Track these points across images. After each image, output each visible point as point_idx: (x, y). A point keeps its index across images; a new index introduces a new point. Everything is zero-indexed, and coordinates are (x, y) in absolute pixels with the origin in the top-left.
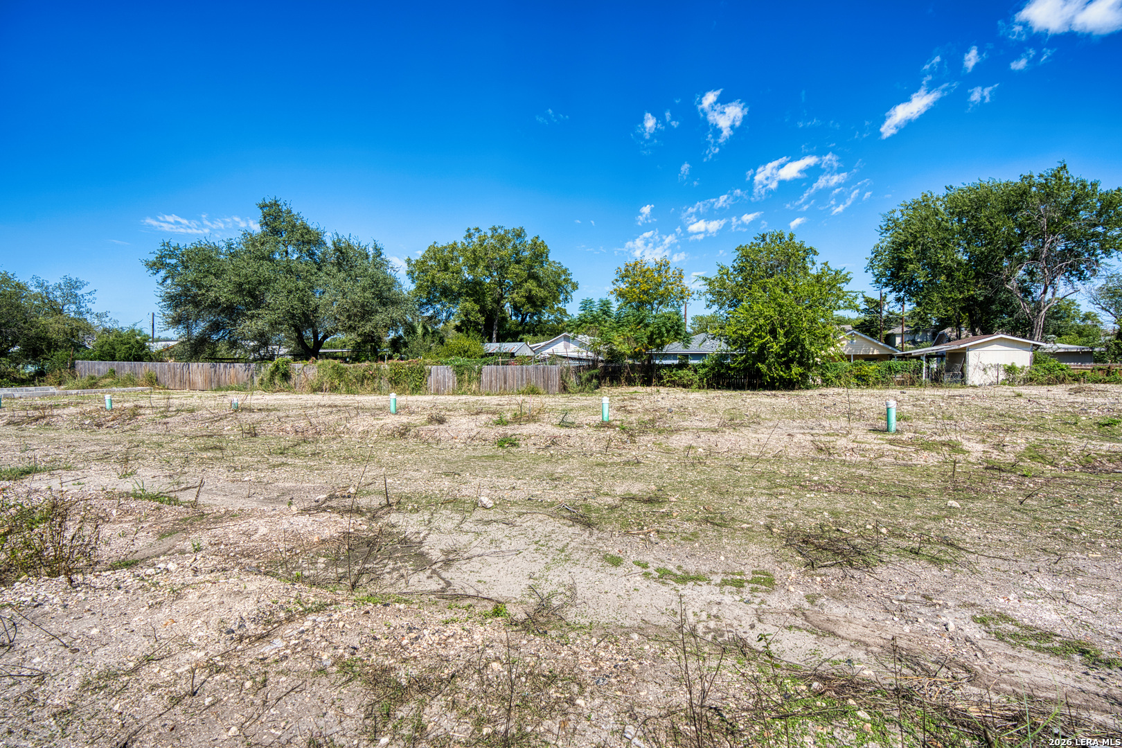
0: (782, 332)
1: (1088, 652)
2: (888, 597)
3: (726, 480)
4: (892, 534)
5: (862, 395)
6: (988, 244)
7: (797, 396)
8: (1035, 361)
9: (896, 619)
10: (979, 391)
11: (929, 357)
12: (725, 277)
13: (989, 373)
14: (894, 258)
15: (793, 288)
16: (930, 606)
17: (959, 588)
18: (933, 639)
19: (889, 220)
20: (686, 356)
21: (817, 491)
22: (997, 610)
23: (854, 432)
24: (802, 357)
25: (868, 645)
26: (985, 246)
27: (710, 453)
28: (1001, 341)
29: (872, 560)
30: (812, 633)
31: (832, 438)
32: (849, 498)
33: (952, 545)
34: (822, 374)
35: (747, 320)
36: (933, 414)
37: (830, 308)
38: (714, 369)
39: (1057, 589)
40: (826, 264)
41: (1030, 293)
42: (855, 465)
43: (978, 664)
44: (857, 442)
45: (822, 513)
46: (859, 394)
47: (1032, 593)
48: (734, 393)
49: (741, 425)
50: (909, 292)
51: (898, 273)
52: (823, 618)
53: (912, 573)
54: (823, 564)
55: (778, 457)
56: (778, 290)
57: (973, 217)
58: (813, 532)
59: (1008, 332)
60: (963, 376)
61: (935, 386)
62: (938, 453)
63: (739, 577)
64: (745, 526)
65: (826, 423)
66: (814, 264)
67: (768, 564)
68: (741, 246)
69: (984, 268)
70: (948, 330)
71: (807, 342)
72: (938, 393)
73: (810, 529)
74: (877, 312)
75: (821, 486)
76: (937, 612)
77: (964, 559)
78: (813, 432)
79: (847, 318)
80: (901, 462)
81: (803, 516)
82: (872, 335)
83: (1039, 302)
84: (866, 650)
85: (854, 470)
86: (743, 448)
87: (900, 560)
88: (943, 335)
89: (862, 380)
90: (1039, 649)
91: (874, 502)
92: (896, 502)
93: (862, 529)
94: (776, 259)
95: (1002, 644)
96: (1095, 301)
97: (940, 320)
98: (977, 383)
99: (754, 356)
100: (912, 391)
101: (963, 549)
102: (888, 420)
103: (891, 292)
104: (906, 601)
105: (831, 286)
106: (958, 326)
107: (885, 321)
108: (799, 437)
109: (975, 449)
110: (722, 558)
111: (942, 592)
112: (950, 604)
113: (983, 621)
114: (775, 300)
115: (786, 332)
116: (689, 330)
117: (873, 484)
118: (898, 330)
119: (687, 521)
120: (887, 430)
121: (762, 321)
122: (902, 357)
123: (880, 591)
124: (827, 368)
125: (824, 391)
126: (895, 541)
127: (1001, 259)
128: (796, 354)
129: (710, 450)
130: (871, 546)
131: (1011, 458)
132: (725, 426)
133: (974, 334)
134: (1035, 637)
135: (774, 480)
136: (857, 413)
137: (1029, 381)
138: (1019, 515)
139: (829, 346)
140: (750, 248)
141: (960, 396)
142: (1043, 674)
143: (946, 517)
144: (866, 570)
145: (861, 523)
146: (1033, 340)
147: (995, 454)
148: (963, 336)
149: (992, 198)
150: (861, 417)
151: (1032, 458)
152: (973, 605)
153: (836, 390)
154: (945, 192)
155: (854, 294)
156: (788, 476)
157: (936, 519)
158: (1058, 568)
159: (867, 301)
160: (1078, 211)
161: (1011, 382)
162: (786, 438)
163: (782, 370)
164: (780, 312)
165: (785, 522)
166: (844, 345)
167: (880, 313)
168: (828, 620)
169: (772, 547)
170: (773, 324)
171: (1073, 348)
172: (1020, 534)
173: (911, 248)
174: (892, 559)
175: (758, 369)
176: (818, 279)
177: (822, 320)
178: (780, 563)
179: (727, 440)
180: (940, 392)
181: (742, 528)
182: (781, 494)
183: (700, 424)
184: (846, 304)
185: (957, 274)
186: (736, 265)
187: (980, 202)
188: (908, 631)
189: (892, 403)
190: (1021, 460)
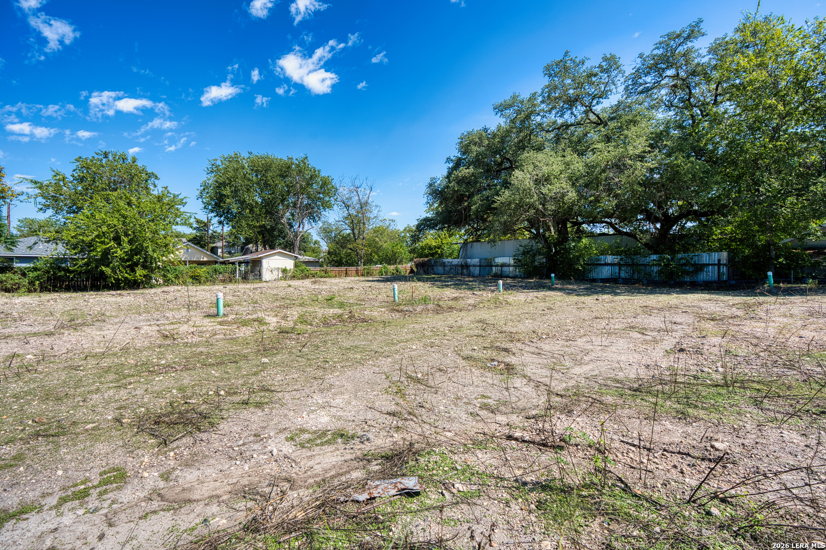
0: (126, 239)
1: (344, 435)
2: (231, 447)
3: (65, 383)
4: (228, 394)
5: (197, 291)
6: (272, 194)
7: (142, 294)
8: (296, 266)
9: (238, 463)
10: (270, 284)
11: (240, 263)
12: (61, 183)
13: (274, 273)
14: (217, 193)
15: (136, 203)
16: (260, 441)
17: (275, 420)
18: (265, 467)
19: (213, 165)
20: (11, 259)
21: (166, 372)
22: (299, 427)
23: (193, 319)
24: (146, 261)
25: (218, 497)
26: (271, 194)
27: (43, 358)
28: (279, 254)
29: (216, 420)
30: (169, 510)
31: (175, 326)
32: (193, 373)
33: (268, 390)
34: (164, 276)
35: (88, 227)
36: (245, 301)
37: (170, 223)
38: (48, 272)
39: (325, 400)
40: (166, 188)
41: (292, 227)
42: (196, 345)
43: (294, 472)
44: (196, 327)
45: (171, 391)
46: (195, 289)
47: (313, 408)
48: (74, 295)
49: (84, 324)
50: (226, 218)
51: (220, 204)
52: (178, 490)
53: (245, 420)
54: (175, 438)
55: (125, 350)
56: (122, 203)
57: (264, 175)
58: (163, 411)
59: (283, 249)
60: (260, 275)
61: (244, 282)
62: (252, 327)
63: (82, 487)
64: (90, 426)
65: (169, 314)
66: (155, 186)
67: (116, 460)
68: (80, 158)
69: (269, 208)
70: (250, 246)
71: (150, 249)
72: (247, 287)
73: (161, 409)
74: (205, 231)
75: (169, 367)
76: (265, 445)
77: (276, 398)
78: (159, 323)
79: (182, 233)
80: (228, 337)
81: (153, 399)
82: (202, 247)
83: (297, 233)
84: (218, 502)
85: (195, 349)
86: (85, 346)
87: (236, 413)
88: (248, 248)
89: (196, 279)
90: (322, 444)
91: (213, 372)
92: (228, 367)
93: (206, 396)
94: (120, 177)
95: (304, 450)
96: (319, 234)
97: (246, 239)
98: (268, 280)
99: (96, 260)
100: (230, 286)
101: (274, 391)
102: (217, 307)
103: (215, 216)
104: (244, 444)
105: (171, 205)
106: (256, 243)
107: (210, 237)
108: (145, 329)
109: (273, 321)
110: (60, 473)
111: (265, 427)
112: (272, 434)
113: (292, 439)
114: (118, 211)
115: (131, 239)
116: (15, 232)
117: (211, 358)
118: (219, 244)
119: (7, 443)
120: (217, 315)
121: (105, 229)
122: (223, 263)
123: (224, 444)
124: (168, 271)
125: (166, 289)
126: (231, 398)
127: (279, 204)
128: (140, 259)
129: (43, 355)
130: (214, 409)
131: (291, 324)
132: (63, 328)
133: (265, 249)
134: (320, 437)
135: (122, 372)
136: (194, 304)
137: (293, 277)
138: (300, 359)
139: (169, 253)
140: (91, 161)
141: (260, 288)
142: (327, 460)
143: (262, 371)
144: (212, 430)
145: (204, 391)
146: (294, 253)
147: (283, 323)
148: (259, 250)
149: (274, 166)
150: (198, 306)
151: (301, 322)
152: (285, 429)
153: (176, 287)
154: (248, 155)
155: (189, 215)
156: (136, 365)
157: (255, 374)
158: (323, 387)
159: (198, 222)
160: (313, 184)
161: (285, 278)
162: (133, 331)
163: (126, 273)
164: (124, 222)
165: (136, 409)
166: (181, 253)
167: (207, 231)
168: (184, 490)
169: (122, 439)
170: (117, 232)
171: (311, 259)
172: (303, 371)
173: (228, 188)
174: (230, 414)
175: (102, 272)
176: (159, 199)
177: (163, 232)
178: (132, 452)
179: (67, 341)
180: (248, 286)
181: (87, 430)
182: (130, 383)
183: (30, 329)
184: (183, 221)
185: (255, 209)
186: (76, 175)
187: (267, 167)
188: (247, 469)
189: (221, 295)
190: (296, 325)
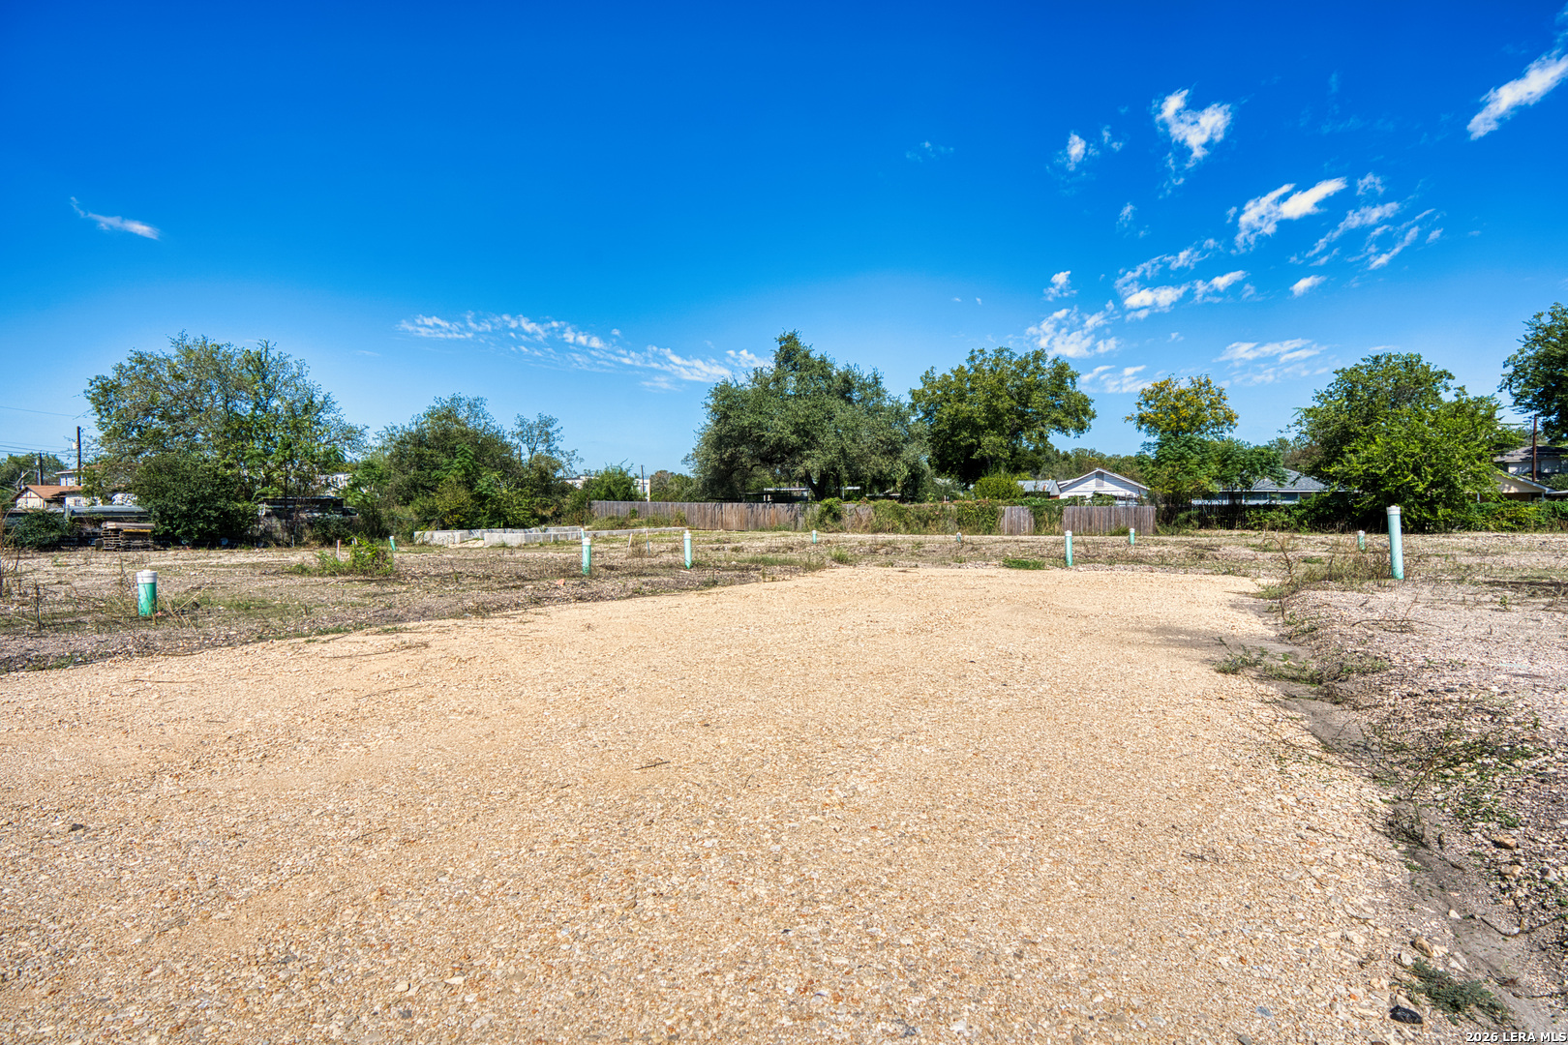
19: (1537, 328)
24: (1449, 497)
38: (1317, 509)
89: (1518, 523)
122: (1556, 497)
128: (1442, 494)
139: (1485, 485)
163: (1424, 512)
164: (1424, 448)
170: (1415, 461)
176: (1460, 408)
